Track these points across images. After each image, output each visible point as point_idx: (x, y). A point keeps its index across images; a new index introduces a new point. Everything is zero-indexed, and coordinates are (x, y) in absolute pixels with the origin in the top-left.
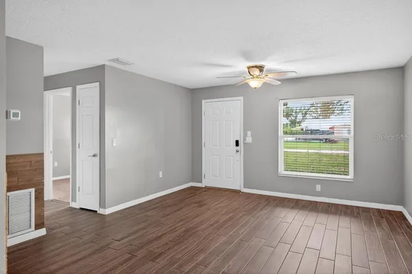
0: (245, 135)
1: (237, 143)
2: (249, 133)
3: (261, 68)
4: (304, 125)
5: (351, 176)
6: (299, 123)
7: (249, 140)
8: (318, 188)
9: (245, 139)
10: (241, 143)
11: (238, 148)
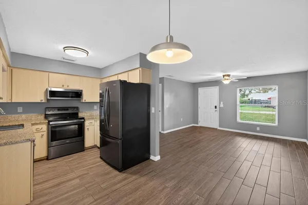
0: (220, 103)
1: (216, 107)
2: (222, 103)
3: (229, 76)
4: (250, 97)
5: (276, 124)
6: (247, 95)
7: (222, 106)
8: (258, 129)
9: (219, 106)
10: (218, 107)
11: (216, 109)
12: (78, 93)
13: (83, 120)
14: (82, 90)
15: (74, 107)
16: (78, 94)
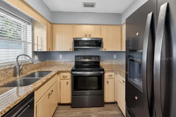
12: (98, 41)
13: (102, 72)
14: (102, 39)
15: (96, 56)
16: (98, 43)
